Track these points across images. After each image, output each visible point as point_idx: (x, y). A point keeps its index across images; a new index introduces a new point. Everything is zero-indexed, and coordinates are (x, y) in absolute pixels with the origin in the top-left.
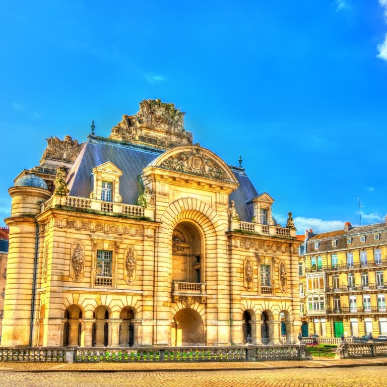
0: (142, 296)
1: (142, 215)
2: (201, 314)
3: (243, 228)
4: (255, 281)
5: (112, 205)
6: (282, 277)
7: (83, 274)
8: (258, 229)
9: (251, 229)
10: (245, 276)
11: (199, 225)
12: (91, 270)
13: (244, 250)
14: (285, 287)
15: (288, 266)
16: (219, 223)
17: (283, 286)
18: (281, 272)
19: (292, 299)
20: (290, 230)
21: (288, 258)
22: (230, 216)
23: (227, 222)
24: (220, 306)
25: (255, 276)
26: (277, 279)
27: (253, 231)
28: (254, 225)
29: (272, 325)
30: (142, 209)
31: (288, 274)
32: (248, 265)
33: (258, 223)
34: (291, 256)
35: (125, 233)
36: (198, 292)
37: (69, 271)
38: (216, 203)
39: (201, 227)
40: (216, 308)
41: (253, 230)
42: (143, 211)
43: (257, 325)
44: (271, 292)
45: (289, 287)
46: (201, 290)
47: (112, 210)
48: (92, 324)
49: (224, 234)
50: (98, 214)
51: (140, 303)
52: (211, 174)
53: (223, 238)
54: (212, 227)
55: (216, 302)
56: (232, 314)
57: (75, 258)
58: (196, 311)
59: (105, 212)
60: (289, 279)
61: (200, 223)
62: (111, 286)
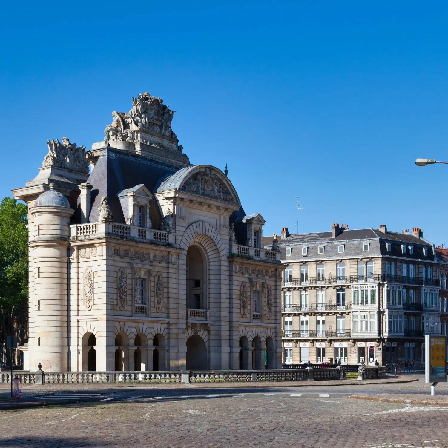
0: (168, 323)
1: (167, 241)
2: (205, 340)
3: (240, 252)
4: (249, 307)
5: (145, 231)
6: (268, 303)
7: (127, 303)
8: (252, 253)
9: (246, 253)
10: (241, 302)
11: (204, 248)
12: (132, 299)
13: (241, 275)
14: (270, 313)
15: (273, 292)
16: (223, 247)
17: (269, 312)
18: (268, 297)
19: (276, 325)
20: (276, 253)
21: (273, 283)
22: (230, 240)
23: (228, 246)
24: (223, 333)
25: (249, 303)
26: (265, 305)
27: (248, 255)
28: (249, 249)
29: (260, 351)
30: (167, 235)
31: (273, 300)
32: (244, 291)
33: (252, 247)
34: (276, 281)
35: (155, 260)
36: (204, 319)
37: (117, 299)
38: (220, 225)
39: (206, 250)
40: (219, 335)
41: (248, 253)
42: (168, 236)
43: (249, 351)
44: (260, 319)
45: (274, 313)
46: (206, 317)
47: (145, 236)
48: (134, 351)
49: (226, 259)
50: (136, 241)
51: (166, 331)
52: (220, 195)
53: (225, 263)
54: (216, 251)
55: (220, 329)
56: (231, 341)
57: (121, 287)
58: (201, 338)
59: (140, 238)
60: (274, 305)
61: (205, 247)
62: (146, 314)
